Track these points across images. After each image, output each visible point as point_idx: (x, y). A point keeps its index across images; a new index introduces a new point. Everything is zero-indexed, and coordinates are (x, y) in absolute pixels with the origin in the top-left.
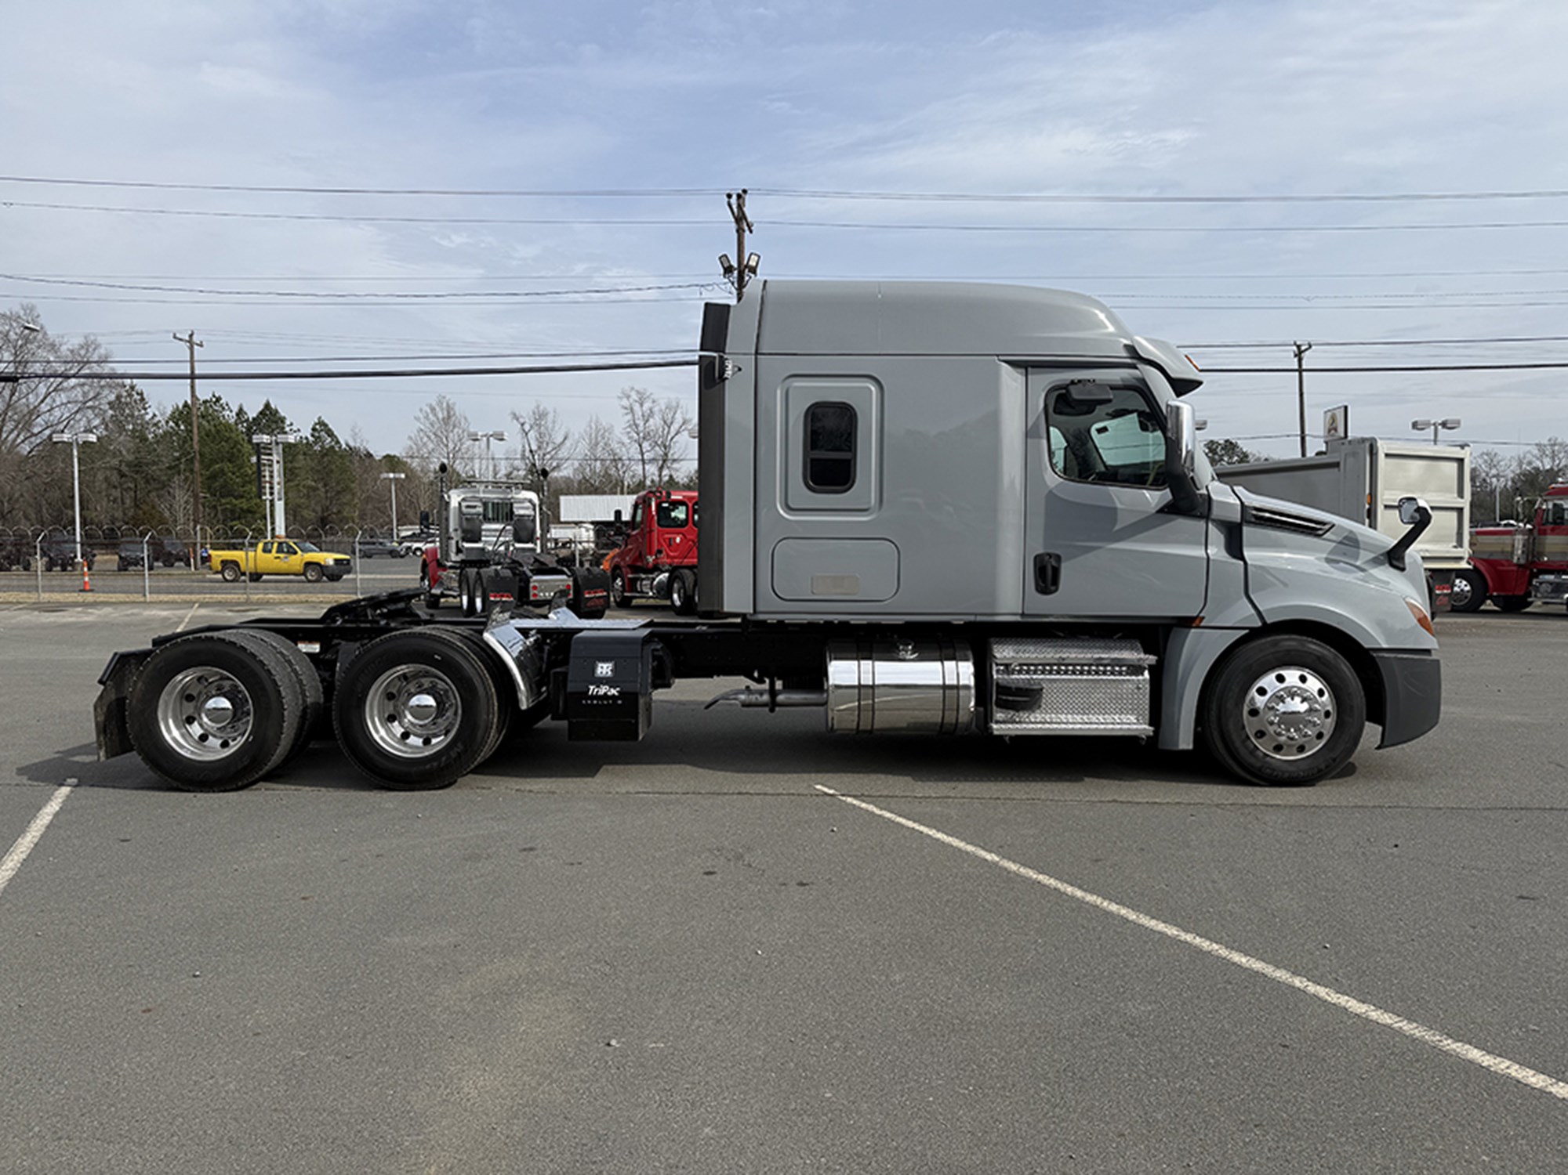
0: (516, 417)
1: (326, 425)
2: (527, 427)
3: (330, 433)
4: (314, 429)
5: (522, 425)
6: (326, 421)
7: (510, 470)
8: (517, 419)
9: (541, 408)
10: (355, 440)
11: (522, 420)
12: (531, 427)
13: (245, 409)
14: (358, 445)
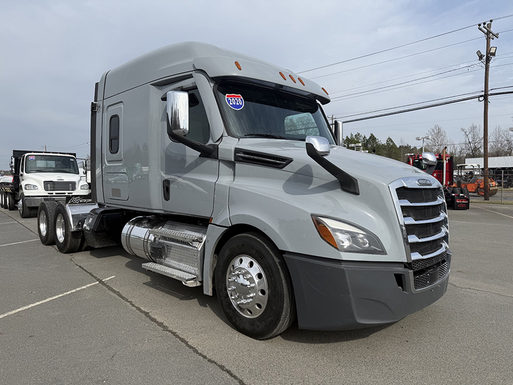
0: (463, 130)
1: (391, 139)
2: (467, 133)
3: (392, 141)
4: (387, 141)
5: (465, 132)
6: (391, 138)
7: (461, 150)
8: (463, 131)
9: (474, 125)
10: (402, 143)
11: (465, 131)
12: (470, 133)
13: (366, 136)
14: (403, 145)
